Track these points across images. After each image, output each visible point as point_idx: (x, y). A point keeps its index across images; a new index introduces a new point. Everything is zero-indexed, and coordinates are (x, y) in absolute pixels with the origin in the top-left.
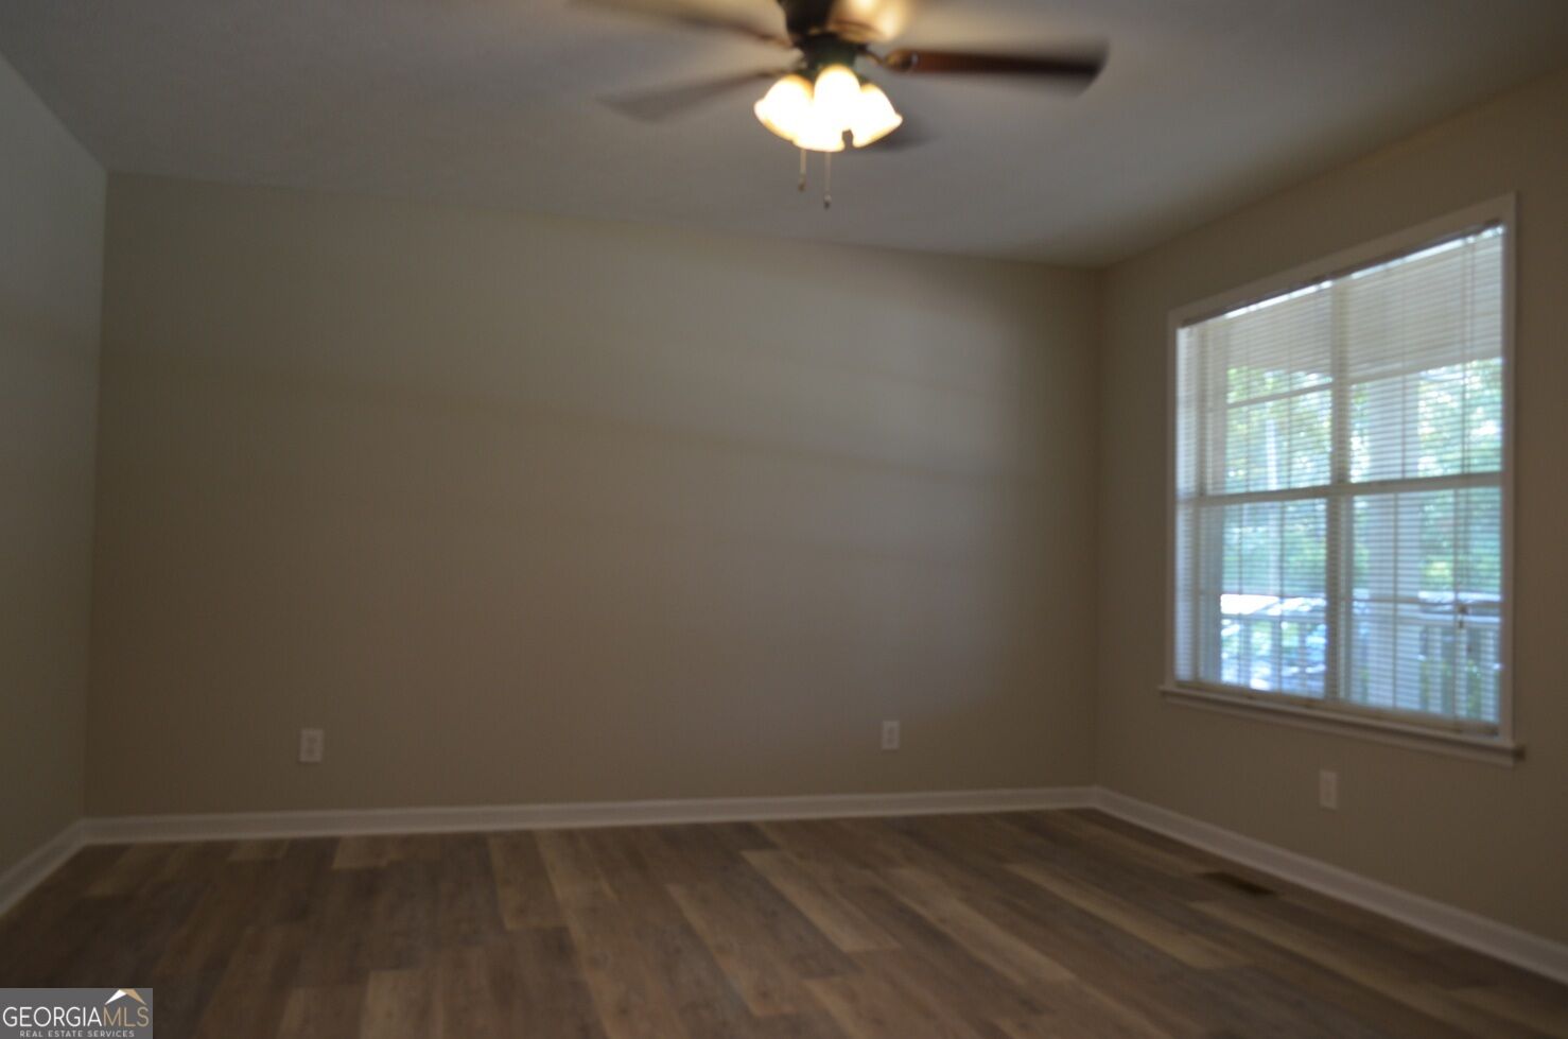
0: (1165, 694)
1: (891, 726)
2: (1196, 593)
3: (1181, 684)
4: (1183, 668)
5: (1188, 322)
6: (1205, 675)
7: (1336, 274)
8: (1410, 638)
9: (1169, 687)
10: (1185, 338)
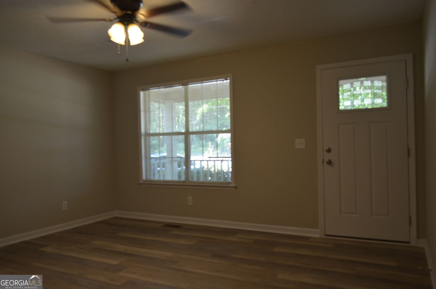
0: (139, 184)
1: (65, 203)
2: (146, 158)
3: (144, 181)
4: (144, 178)
5: (143, 90)
6: (149, 178)
7: (185, 84)
8: (176, 164)
9: (141, 182)
10: (142, 93)
